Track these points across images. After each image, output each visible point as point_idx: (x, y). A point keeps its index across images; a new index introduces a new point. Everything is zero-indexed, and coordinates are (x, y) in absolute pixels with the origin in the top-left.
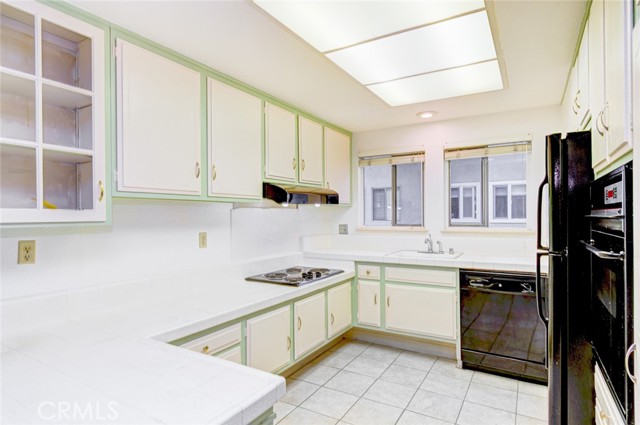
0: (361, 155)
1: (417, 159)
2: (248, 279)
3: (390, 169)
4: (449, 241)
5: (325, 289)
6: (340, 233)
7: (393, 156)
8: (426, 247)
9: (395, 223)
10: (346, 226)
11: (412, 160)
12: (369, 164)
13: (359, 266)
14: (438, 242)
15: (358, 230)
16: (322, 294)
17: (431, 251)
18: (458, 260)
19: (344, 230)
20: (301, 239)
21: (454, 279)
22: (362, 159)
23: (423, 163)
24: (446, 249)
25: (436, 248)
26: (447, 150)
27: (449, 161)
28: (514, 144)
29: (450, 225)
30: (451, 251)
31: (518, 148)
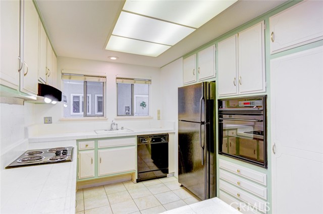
0: (63, 72)
1: (102, 80)
3: (83, 83)
4: (120, 123)
6: (45, 123)
9: (86, 115)
12: (70, 78)
15: (61, 121)
17: (112, 129)
19: (48, 121)
21: (134, 141)
22: (64, 74)
26: (117, 78)
27: (117, 84)
28: (145, 80)
29: (118, 115)
30: (122, 128)
31: (147, 82)
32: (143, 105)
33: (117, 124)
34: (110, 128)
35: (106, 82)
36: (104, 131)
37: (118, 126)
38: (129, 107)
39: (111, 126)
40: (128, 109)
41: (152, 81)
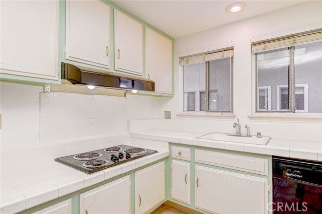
0: (181, 56)
1: (227, 55)
2: (57, 160)
3: (205, 65)
4: (256, 126)
5: (132, 172)
6: (165, 118)
7: (207, 54)
8: (234, 131)
9: (208, 110)
10: (169, 112)
11: (222, 56)
12: (188, 62)
13: (173, 147)
14: (246, 127)
15: (178, 115)
16: (128, 178)
17: (239, 134)
18: (267, 147)
19: (168, 115)
20: (128, 121)
21: (266, 167)
22: (182, 58)
23: (232, 58)
24: (253, 132)
25: (244, 131)
26: (255, 44)
27: (256, 54)
29: (256, 111)
30: (259, 135)
36: (225, 136)
37: (251, 130)
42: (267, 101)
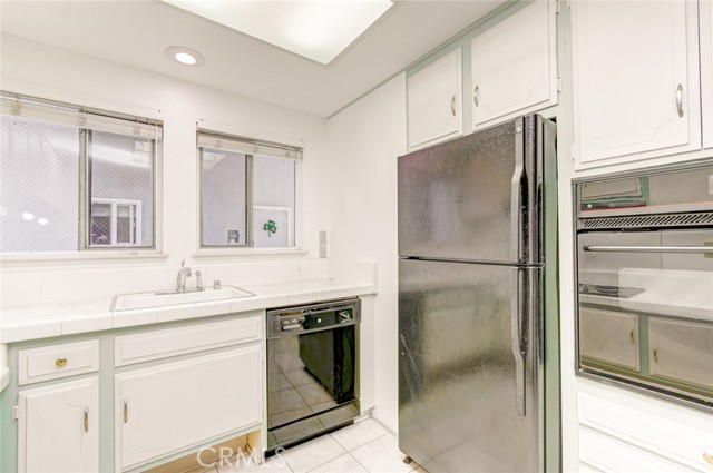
17: (180, 290)
26: (200, 132)
27: (201, 149)
28: (285, 147)
29: (202, 246)
30: (217, 285)
31: (292, 153)
32: (270, 227)
33: (198, 274)
34: (175, 286)
35: (161, 141)
37: (203, 277)
38: (236, 232)
39: (179, 279)
40: (235, 236)
41: (305, 151)
42: (135, 228)
